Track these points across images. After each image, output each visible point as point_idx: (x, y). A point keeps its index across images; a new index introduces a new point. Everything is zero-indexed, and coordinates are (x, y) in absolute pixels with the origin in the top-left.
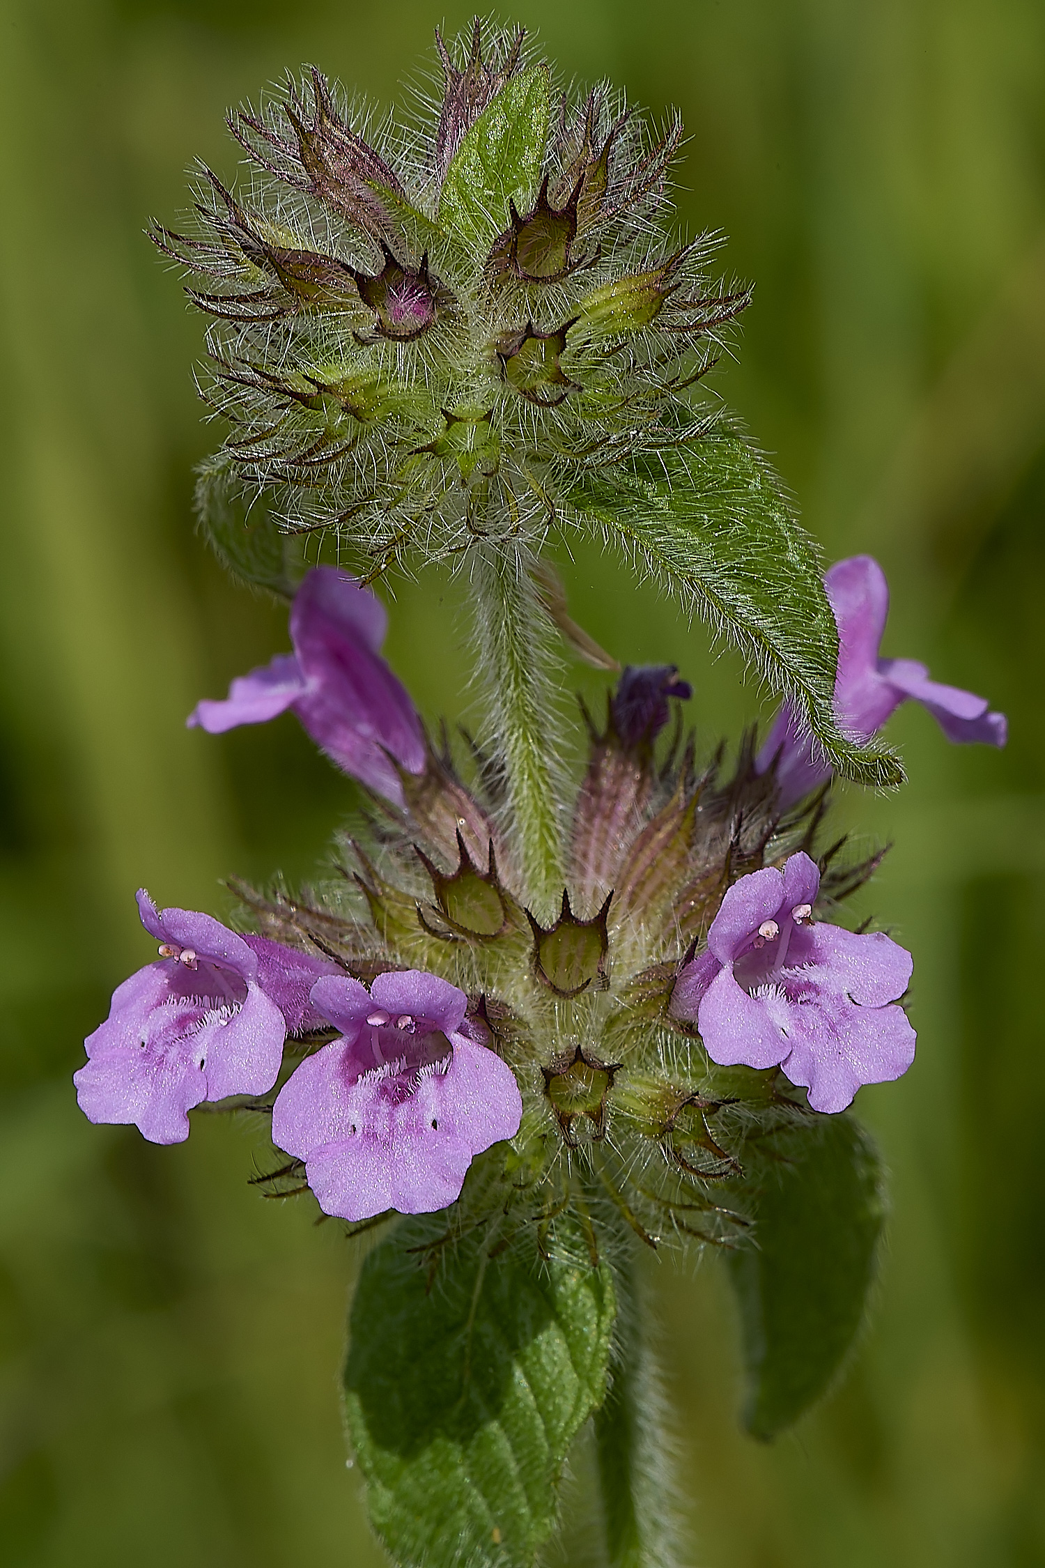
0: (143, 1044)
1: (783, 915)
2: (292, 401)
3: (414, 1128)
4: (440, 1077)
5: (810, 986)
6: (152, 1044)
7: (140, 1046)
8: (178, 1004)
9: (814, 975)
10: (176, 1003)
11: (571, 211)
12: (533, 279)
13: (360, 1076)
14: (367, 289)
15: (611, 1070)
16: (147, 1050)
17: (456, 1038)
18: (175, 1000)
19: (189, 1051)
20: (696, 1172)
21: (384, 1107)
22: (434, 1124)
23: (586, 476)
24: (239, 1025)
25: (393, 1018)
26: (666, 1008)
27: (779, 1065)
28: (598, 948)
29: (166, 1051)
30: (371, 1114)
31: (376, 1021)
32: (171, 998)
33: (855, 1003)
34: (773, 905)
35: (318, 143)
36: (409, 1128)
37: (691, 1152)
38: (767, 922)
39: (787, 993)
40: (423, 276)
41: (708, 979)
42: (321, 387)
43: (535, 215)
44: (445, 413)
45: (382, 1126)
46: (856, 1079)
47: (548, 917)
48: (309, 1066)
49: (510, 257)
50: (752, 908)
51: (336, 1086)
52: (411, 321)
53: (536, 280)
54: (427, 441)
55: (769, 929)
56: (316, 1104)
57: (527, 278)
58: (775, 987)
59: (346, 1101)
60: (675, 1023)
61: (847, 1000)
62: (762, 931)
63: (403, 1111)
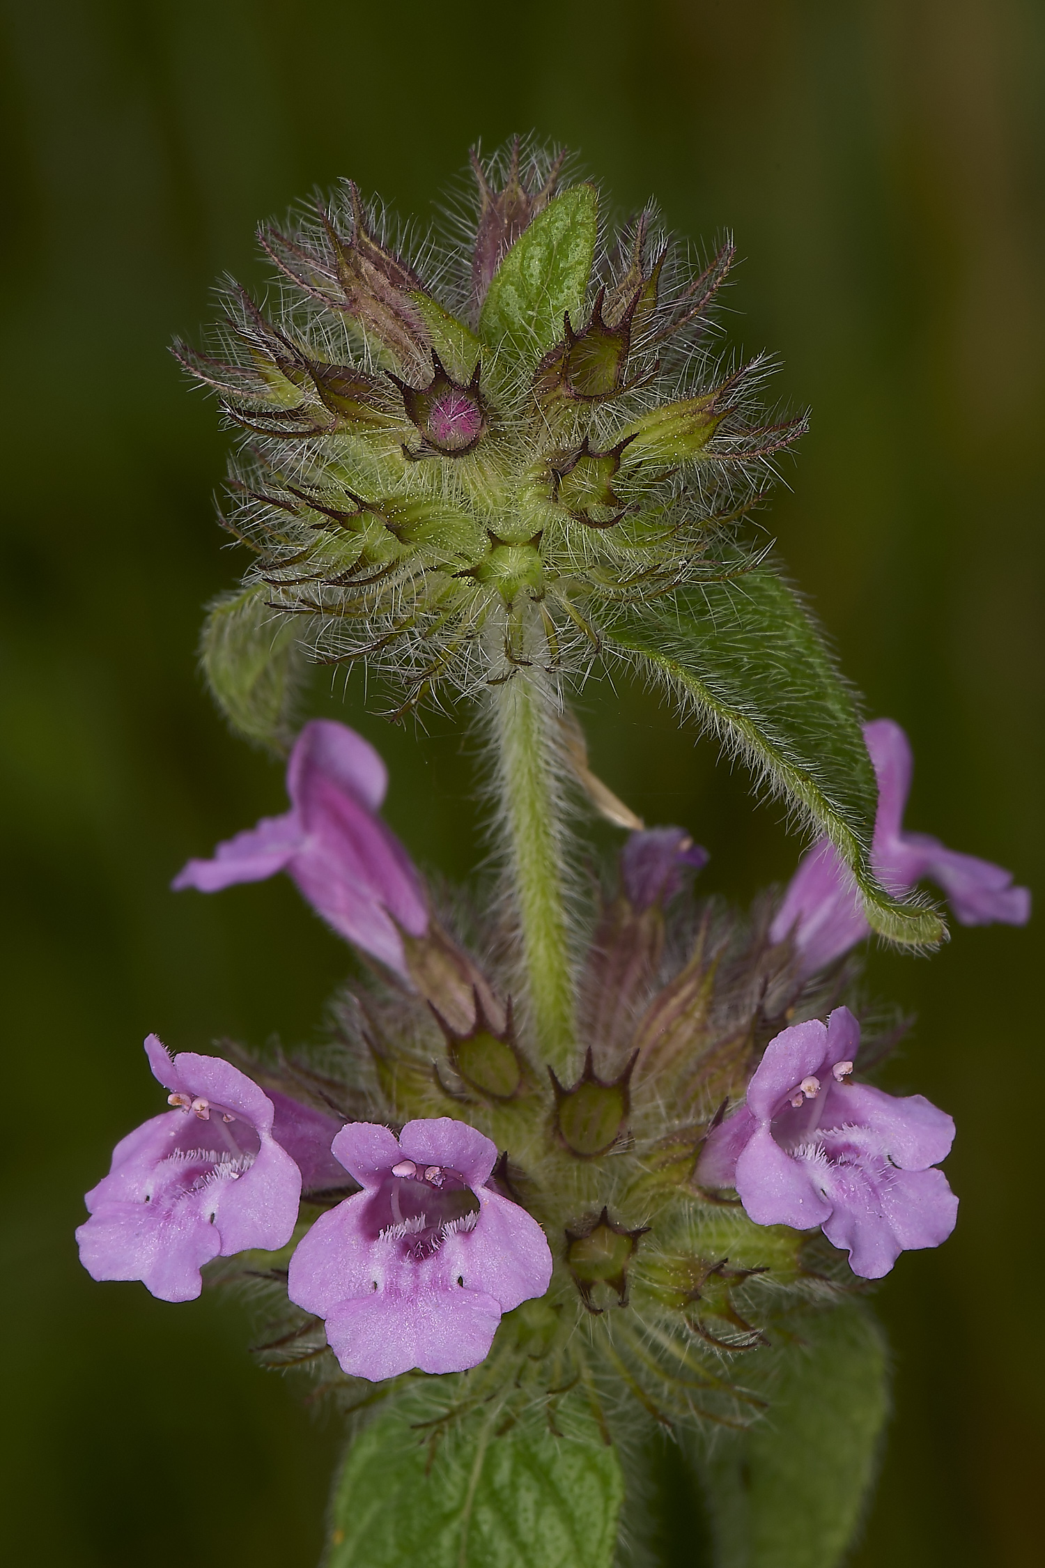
0: (148, 1198)
1: (823, 1072)
2: (328, 521)
3: (439, 1284)
4: (466, 1233)
5: (849, 1147)
6: (157, 1201)
7: (144, 1200)
8: (185, 1157)
9: (855, 1136)
10: (182, 1157)
11: (625, 329)
12: (585, 397)
13: (381, 1231)
14: (413, 402)
15: (635, 1236)
16: (152, 1205)
17: (483, 1194)
18: (182, 1153)
19: (198, 1204)
20: (721, 1344)
21: (407, 1264)
22: (460, 1280)
23: (630, 609)
24: (253, 1176)
25: (422, 1168)
26: (693, 1171)
27: (820, 1225)
28: (617, 1111)
29: (174, 1205)
30: (394, 1270)
31: (402, 1171)
32: (177, 1150)
33: (896, 1167)
34: (814, 1062)
35: (356, 257)
36: (434, 1282)
37: (714, 1323)
38: (809, 1078)
39: (826, 1152)
40: (473, 389)
41: (742, 1140)
42: (363, 505)
43: (589, 330)
44: (490, 534)
45: (406, 1282)
46: (898, 1244)
47: (570, 1075)
48: (328, 1220)
49: (561, 374)
50: (794, 1062)
51: (355, 1241)
52: (456, 438)
53: (588, 399)
54: (467, 566)
55: (810, 1086)
56: (335, 1259)
57: (577, 397)
58: (814, 1147)
59: (366, 1256)
60: (700, 1188)
61: (889, 1164)
62: (803, 1087)
63: (427, 1268)
